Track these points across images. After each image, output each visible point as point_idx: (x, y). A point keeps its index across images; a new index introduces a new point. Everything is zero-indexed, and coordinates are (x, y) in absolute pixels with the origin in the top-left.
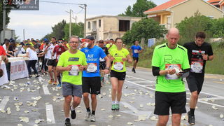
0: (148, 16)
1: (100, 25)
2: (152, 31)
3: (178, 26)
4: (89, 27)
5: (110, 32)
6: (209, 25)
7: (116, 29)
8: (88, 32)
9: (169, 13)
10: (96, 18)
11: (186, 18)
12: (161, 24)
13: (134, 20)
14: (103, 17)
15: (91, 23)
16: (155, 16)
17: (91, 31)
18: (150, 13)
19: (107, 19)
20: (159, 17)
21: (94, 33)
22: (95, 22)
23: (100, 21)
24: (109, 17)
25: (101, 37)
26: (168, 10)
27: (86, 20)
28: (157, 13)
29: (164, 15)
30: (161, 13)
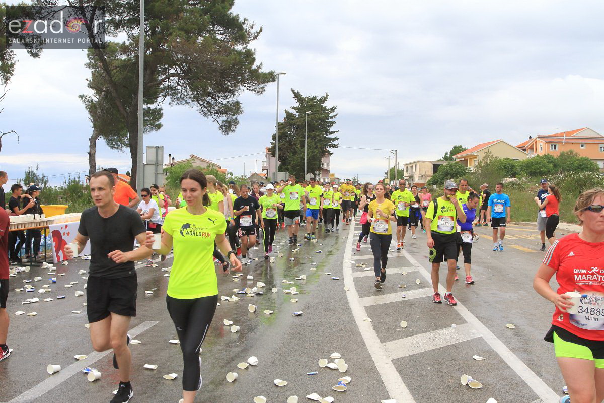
0: (457, 160)
1: (416, 170)
2: (458, 173)
3: (483, 168)
4: (407, 171)
5: (425, 175)
6: (513, 167)
7: (430, 172)
8: (406, 175)
9: (475, 157)
10: (412, 163)
12: (469, 167)
13: (445, 163)
14: (418, 162)
15: (409, 167)
16: (463, 159)
17: (409, 175)
18: (458, 157)
19: (422, 163)
20: (466, 161)
21: (411, 177)
22: (412, 167)
23: (416, 165)
24: (424, 162)
25: (417, 180)
26: (474, 153)
27: (405, 165)
28: (464, 157)
29: (471, 158)
30: (468, 156)
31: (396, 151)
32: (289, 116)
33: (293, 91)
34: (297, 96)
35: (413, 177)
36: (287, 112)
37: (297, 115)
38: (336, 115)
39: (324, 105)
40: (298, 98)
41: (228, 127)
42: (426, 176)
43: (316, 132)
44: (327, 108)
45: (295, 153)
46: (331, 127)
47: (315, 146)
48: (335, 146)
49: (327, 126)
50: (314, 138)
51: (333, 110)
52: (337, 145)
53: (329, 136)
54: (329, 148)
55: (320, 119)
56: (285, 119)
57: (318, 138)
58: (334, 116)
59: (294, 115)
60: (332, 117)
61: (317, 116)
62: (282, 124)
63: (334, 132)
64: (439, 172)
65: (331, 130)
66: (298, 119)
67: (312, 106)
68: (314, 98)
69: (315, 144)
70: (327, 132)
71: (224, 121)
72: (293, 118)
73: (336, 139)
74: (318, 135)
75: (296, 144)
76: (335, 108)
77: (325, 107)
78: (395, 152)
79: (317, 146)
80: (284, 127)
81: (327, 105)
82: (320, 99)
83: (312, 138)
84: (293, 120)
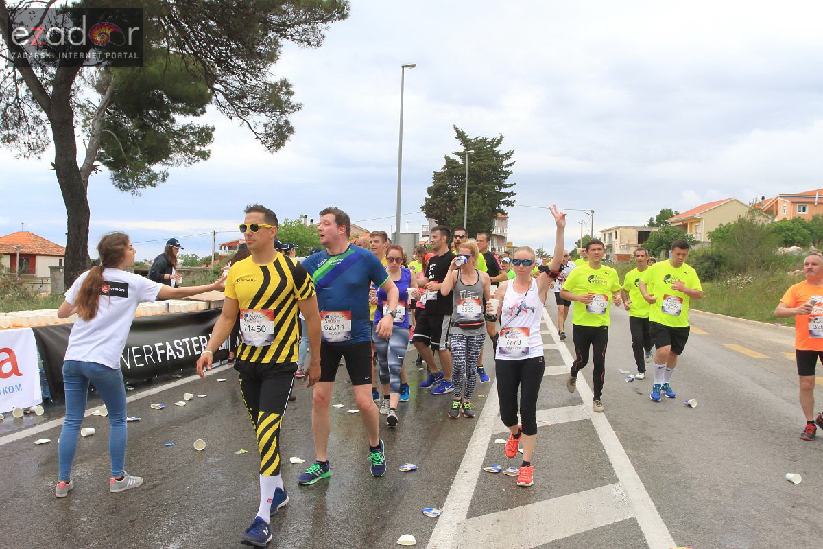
1: (616, 237)
3: (711, 235)
7: (635, 240)
9: (698, 220)
10: (612, 229)
11: (721, 225)
14: (619, 227)
15: (607, 235)
16: (681, 224)
18: (673, 221)
19: (625, 230)
20: (685, 226)
21: (610, 246)
22: (611, 234)
23: (616, 232)
24: (626, 227)
25: (617, 250)
26: (697, 216)
27: (602, 232)
28: (682, 221)
29: (692, 223)
30: (688, 220)
31: (593, 212)
32: (450, 163)
33: (456, 129)
34: (461, 135)
35: (612, 247)
36: (447, 158)
37: (460, 161)
38: (513, 163)
39: (497, 149)
40: (462, 138)
41: (278, 136)
42: (629, 246)
43: (485, 184)
44: (501, 153)
45: (456, 212)
46: (506, 178)
47: (482, 202)
48: (510, 204)
49: (500, 177)
50: (481, 192)
51: (508, 156)
52: (514, 202)
53: (503, 190)
54: (502, 207)
55: (490, 166)
56: (444, 167)
57: (488, 191)
58: (511, 165)
59: (457, 162)
60: (507, 166)
61: (487, 162)
62: (440, 174)
63: (511, 185)
64: (651, 240)
65: (506, 182)
66: (460, 166)
67: (480, 149)
68: (484, 140)
69: (483, 199)
70: (501, 185)
71: (266, 125)
72: (455, 165)
73: (512, 194)
74: (487, 188)
75: (457, 200)
76: (512, 153)
77: (498, 152)
78: (591, 214)
79: (485, 202)
80: (443, 178)
81: (501, 149)
82: (492, 141)
83: (478, 193)
84: (455, 168)
